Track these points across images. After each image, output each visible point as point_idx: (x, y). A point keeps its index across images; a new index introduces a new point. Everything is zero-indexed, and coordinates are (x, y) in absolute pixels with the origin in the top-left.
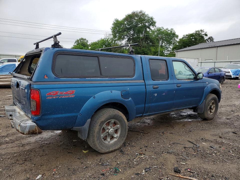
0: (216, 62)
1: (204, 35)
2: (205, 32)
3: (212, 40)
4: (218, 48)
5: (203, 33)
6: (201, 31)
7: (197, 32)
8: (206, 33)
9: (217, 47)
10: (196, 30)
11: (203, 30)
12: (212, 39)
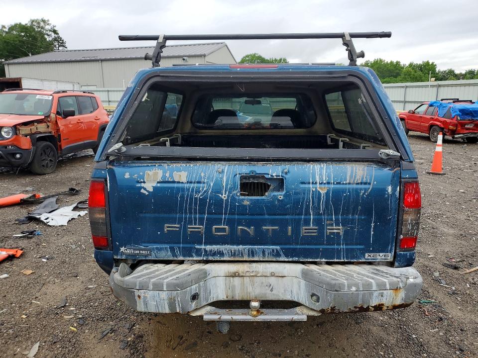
0: (111, 91)
1: (50, 31)
2: (52, 26)
3: (61, 43)
4: (104, 63)
5: (47, 27)
6: (44, 21)
7: (34, 23)
8: (55, 28)
9: (102, 60)
10: (33, 19)
11: (46, 19)
12: (63, 43)
